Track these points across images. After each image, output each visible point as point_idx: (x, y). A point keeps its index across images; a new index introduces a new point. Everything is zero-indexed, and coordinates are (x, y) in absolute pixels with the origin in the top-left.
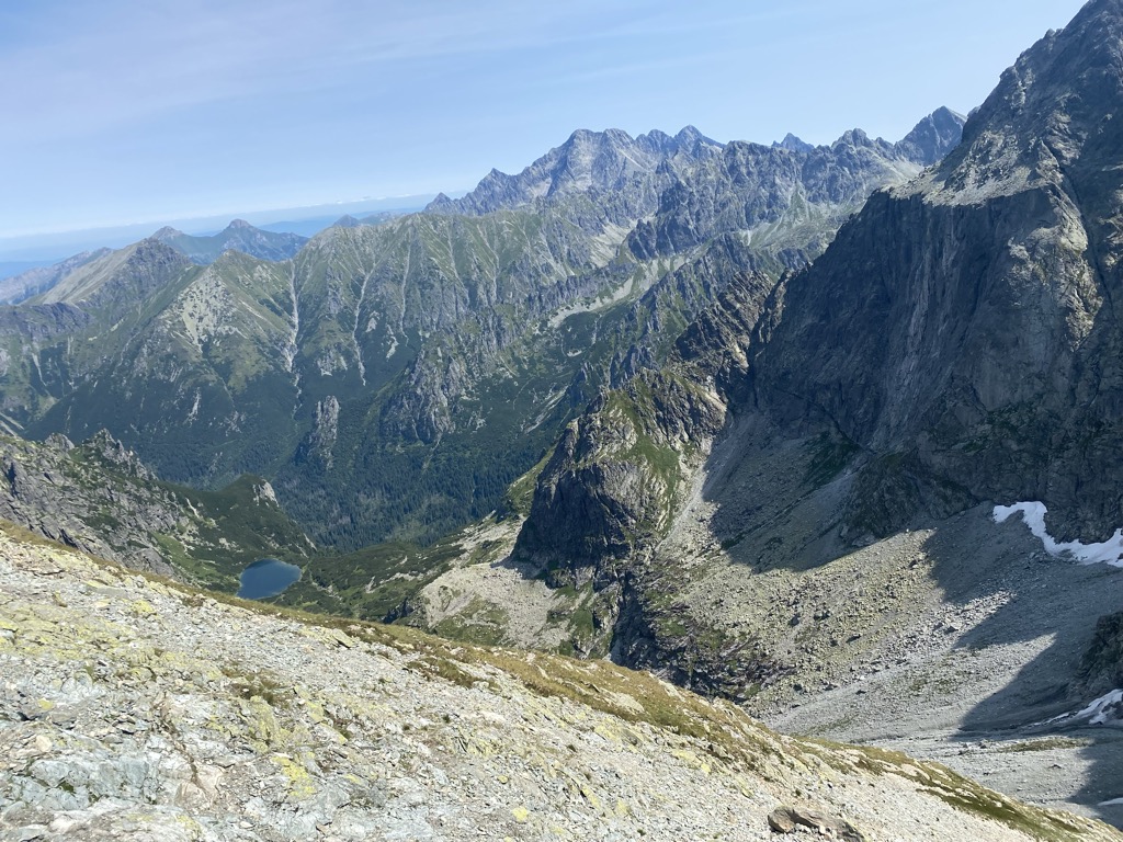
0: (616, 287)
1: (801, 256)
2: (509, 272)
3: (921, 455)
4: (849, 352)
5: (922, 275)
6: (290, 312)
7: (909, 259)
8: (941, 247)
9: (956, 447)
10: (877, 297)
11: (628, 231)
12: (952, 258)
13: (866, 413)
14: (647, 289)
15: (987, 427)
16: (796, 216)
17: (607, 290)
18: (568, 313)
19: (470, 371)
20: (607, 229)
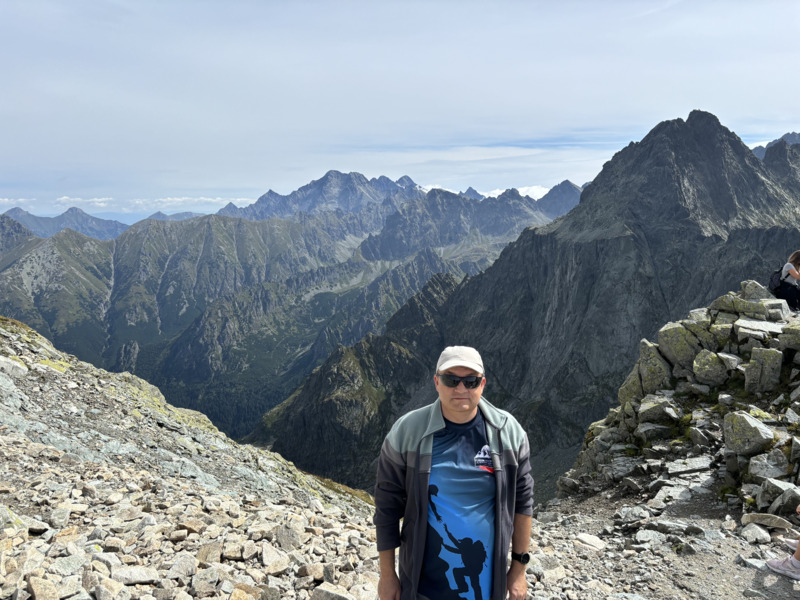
0: (351, 277)
1: (476, 267)
2: (276, 261)
3: (553, 404)
4: (506, 332)
5: (554, 285)
6: (109, 278)
7: (546, 274)
8: (566, 268)
9: (574, 399)
10: (525, 297)
11: (361, 240)
12: (573, 275)
13: (516, 373)
14: (373, 279)
15: (594, 387)
16: (473, 240)
17: (345, 278)
18: (317, 292)
19: (241, 328)
20: (348, 237)
